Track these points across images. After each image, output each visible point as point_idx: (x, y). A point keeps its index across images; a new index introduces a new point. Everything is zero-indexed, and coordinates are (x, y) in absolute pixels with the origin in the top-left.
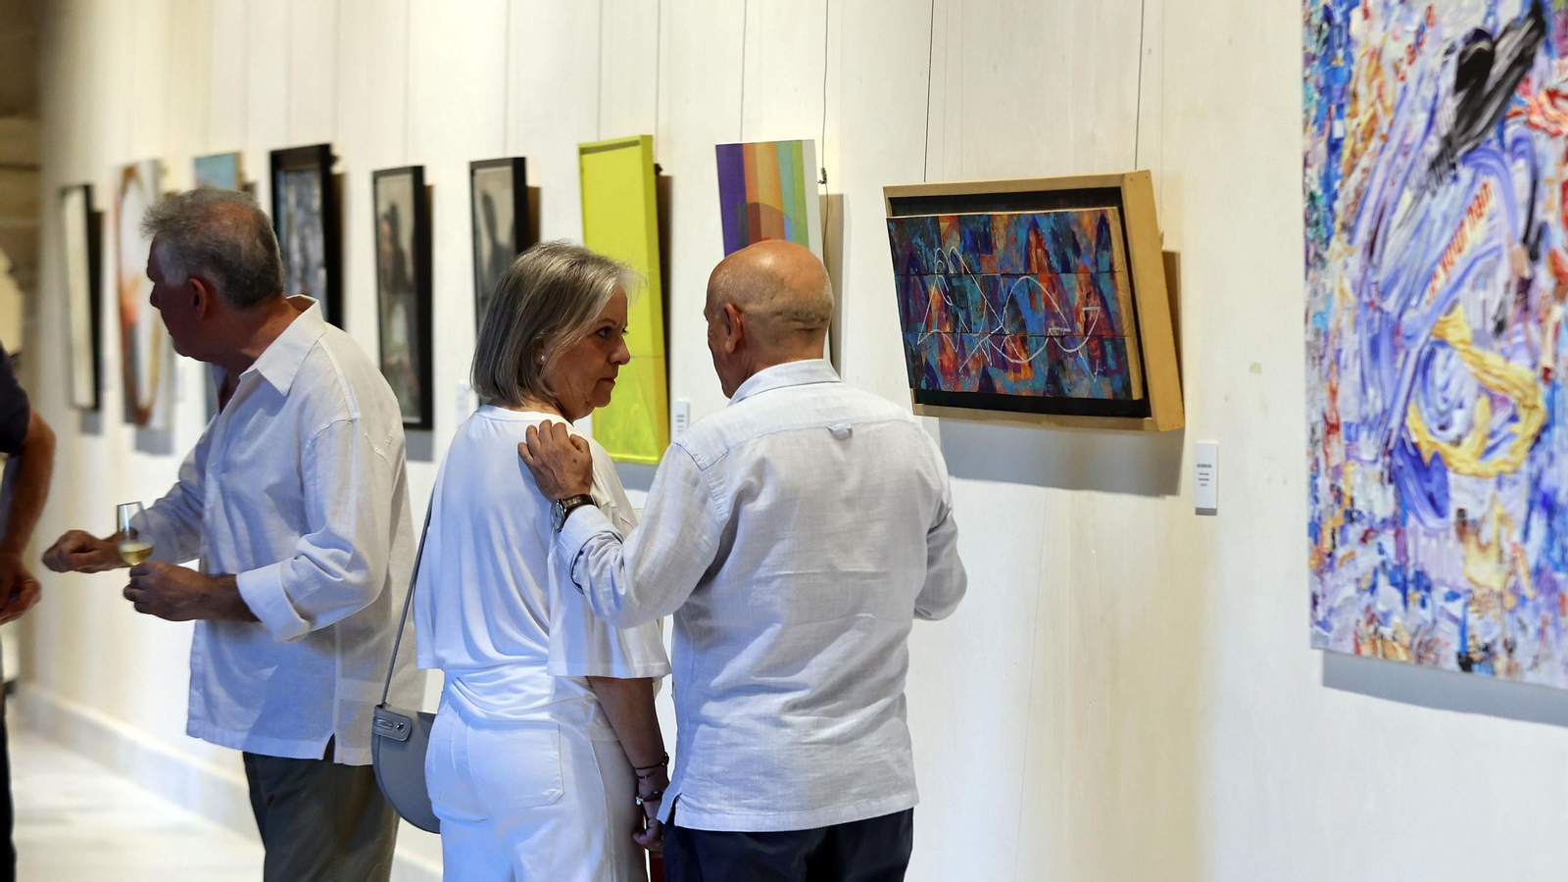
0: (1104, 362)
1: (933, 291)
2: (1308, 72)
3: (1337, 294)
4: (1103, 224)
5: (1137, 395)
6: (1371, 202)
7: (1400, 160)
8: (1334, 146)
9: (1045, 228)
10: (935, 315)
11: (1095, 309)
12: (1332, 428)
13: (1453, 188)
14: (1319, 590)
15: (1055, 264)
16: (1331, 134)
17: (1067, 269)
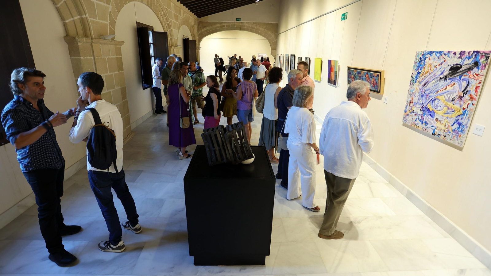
0: (375, 87)
1: (352, 76)
2: (415, 64)
3: (416, 89)
4: (378, 75)
5: (379, 91)
6: (425, 80)
7: (433, 77)
8: (419, 73)
9: (369, 74)
10: (352, 78)
11: (375, 82)
12: (411, 102)
13: (445, 82)
14: (405, 117)
15: (369, 77)
16: (418, 71)
17: (371, 78)
